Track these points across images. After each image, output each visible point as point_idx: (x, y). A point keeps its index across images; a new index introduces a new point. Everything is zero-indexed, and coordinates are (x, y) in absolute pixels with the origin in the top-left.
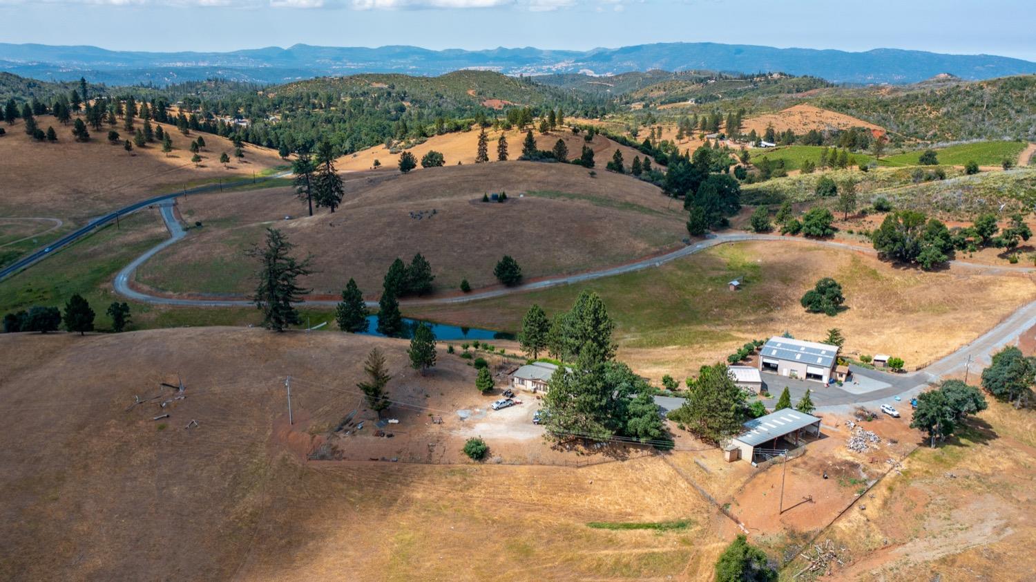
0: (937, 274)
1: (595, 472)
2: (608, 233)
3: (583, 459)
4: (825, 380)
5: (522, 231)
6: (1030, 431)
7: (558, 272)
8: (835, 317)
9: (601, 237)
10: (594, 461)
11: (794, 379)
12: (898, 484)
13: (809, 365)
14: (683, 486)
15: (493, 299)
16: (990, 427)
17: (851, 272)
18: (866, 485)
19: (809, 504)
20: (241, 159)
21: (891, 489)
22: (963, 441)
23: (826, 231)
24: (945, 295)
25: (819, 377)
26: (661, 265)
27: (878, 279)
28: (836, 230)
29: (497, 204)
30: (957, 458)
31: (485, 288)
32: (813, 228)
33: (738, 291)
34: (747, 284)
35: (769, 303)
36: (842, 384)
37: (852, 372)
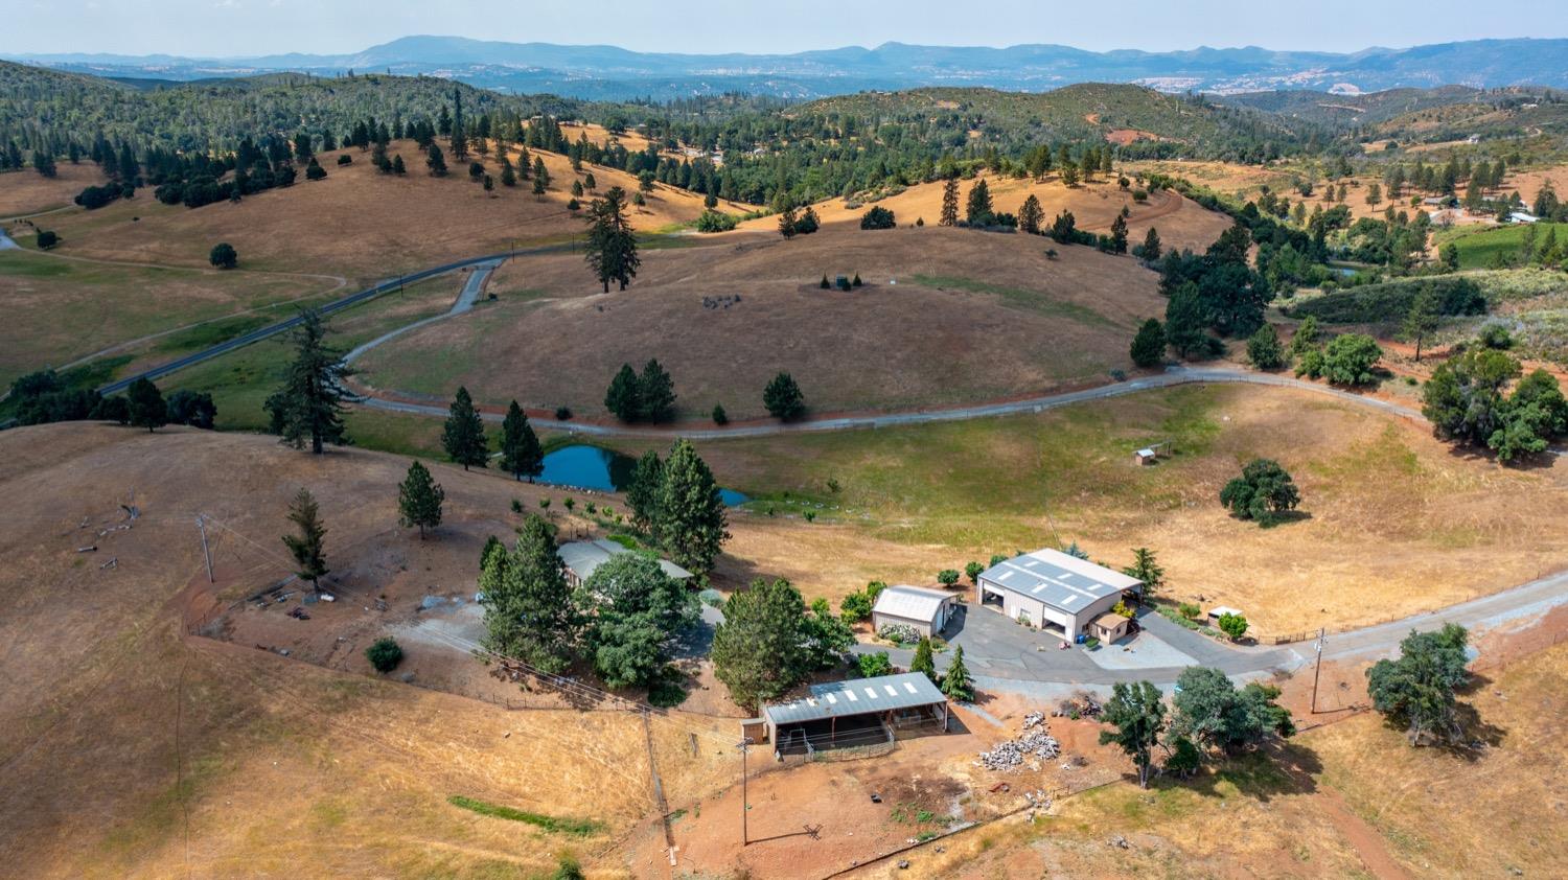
0: (1522, 474)
1: (526, 723)
2: (987, 350)
3: (530, 698)
4: (1069, 636)
5: (847, 338)
6: (1402, 792)
7: (871, 408)
8: (1267, 531)
9: (971, 357)
10: (540, 705)
11: (1023, 625)
12: (1008, 839)
13: (1045, 605)
14: (640, 767)
15: (750, 438)
16: (1318, 769)
17: (1369, 454)
18: (947, 827)
19: (807, 840)
20: (642, 208)
21: (987, 845)
22: (1222, 786)
23: (1361, 378)
24: (1501, 516)
25: (1062, 629)
26: (1043, 411)
27: (1410, 472)
28: (1387, 375)
29: (841, 294)
30: (1172, 813)
31: (751, 421)
32: (1339, 370)
33: (1148, 467)
34: (1174, 457)
35: (1183, 493)
36: (1100, 647)
37: (1144, 629)
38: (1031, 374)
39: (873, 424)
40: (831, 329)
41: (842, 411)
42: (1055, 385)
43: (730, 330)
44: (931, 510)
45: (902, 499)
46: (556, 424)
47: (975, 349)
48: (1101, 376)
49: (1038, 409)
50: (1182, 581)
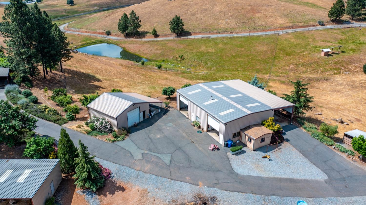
4: (221, 139)
7: (212, 31)
11: (196, 127)
13: (209, 114)
25: (218, 134)
26: (283, 34)
31: (166, 35)
33: (326, 57)
34: (342, 54)
35: (343, 68)
36: (244, 152)
37: (288, 140)
38: (282, 21)
39: (210, 37)
40: (207, 6)
41: (200, 33)
42: (291, 25)
43: (173, 7)
44: (217, 69)
45: (207, 64)
46: (106, 36)
47: (261, 13)
48: (313, 23)
49: (281, 33)
50: (331, 109)
